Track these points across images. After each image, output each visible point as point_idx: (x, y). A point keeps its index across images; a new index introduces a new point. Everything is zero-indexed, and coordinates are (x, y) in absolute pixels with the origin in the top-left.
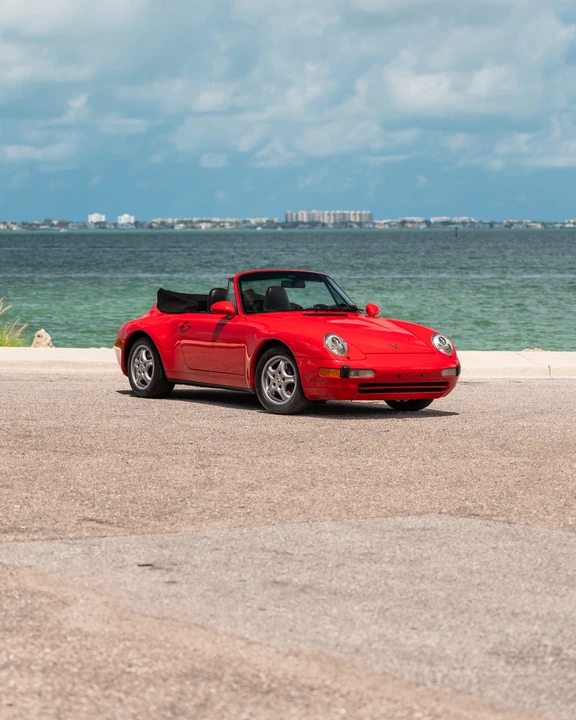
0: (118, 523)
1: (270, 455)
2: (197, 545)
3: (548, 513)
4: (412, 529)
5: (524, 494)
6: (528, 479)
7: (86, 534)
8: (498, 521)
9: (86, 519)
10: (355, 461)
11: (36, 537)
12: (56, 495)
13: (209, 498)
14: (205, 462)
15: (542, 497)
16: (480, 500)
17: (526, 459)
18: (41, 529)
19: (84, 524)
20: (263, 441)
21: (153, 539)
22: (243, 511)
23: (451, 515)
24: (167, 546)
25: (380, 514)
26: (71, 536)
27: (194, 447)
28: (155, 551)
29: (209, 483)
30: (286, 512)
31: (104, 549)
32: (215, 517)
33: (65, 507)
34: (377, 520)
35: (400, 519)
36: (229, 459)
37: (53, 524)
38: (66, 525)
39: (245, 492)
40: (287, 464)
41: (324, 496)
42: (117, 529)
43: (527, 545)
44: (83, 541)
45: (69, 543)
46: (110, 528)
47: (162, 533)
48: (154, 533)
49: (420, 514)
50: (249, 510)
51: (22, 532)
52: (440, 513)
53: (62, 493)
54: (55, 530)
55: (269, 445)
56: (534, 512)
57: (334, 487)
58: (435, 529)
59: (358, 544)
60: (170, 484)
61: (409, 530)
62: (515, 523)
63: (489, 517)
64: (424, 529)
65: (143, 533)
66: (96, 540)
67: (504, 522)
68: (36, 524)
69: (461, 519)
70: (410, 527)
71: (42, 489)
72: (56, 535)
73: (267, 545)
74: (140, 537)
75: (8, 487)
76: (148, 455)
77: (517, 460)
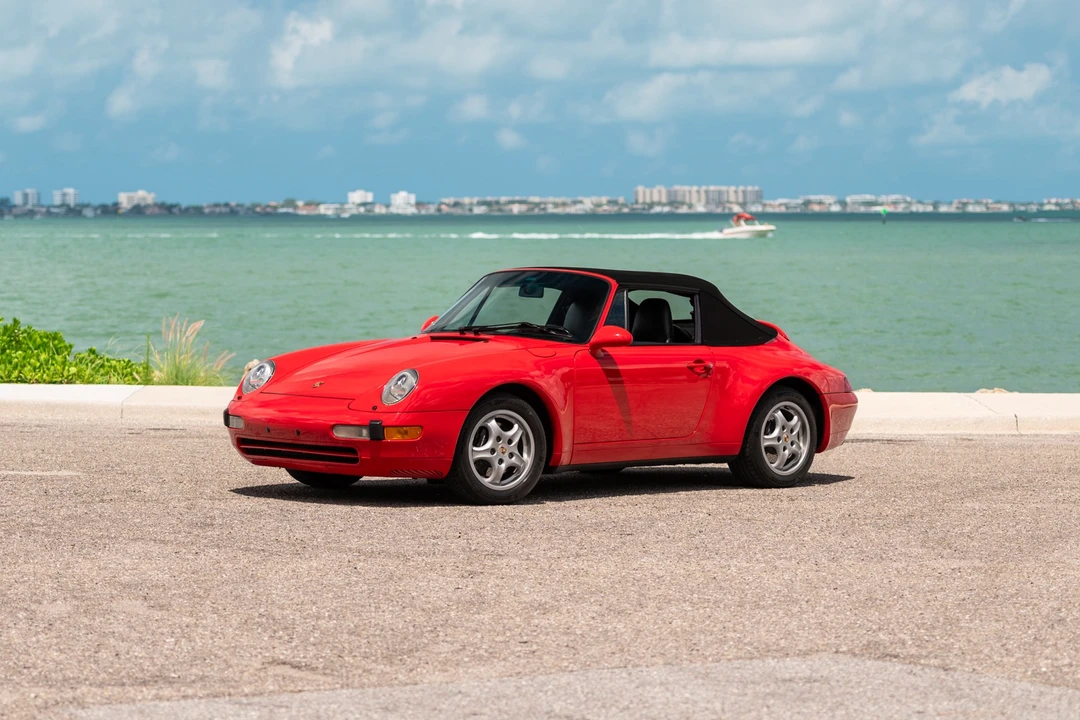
0: (324, 668)
1: (578, 555)
2: (444, 706)
3: (1009, 653)
4: (790, 680)
5: (971, 621)
6: (978, 595)
7: (271, 688)
8: (929, 666)
9: (275, 662)
10: (709, 565)
11: (190, 692)
12: (235, 621)
13: (473, 625)
14: (476, 567)
15: (999, 626)
16: (901, 631)
17: (977, 563)
18: (202, 678)
19: (273, 670)
20: (571, 533)
21: (375, 696)
22: (527, 649)
23: (855, 655)
24: (396, 709)
25: (741, 653)
26: (246, 690)
27: (463, 542)
28: (375, 716)
29: (479, 602)
30: (594, 651)
31: (294, 713)
32: (481, 657)
33: (244, 641)
34: (736, 663)
35: (772, 662)
36: (515, 561)
37: (223, 670)
38: (242, 672)
39: (532, 617)
40: (603, 570)
41: (655, 623)
42: (322, 679)
43: (973, 706)
44: (264, 700)
45: (240, 704)
46: (310, 675)
47: (391, 686)
48: (380, 685)
49: (806, 654)
50: (535, 647)
51: (170, 682)
52: (837, 652)
53: (245, 617)
54: (223, 681)
55: (578, 540)
56: (986, 651)
57: (674, 609)
58: (827, 680)
59: (703, 705)
60: (417, 603)
61: (784, 681)
62: (955, 670)
63: (914, 660)
64: (809, 680)
65: (362, 686)
66: (285, 698)
67: (937, 667)
68: (194, 670)
69: (869, 663)
70: (787, 676)
71: (215, 611)
72: (224, 689)
73: (557, 708)
74: (356, 692)
75: (162, 607)
76: (389, 555)
77: (963, 563)
